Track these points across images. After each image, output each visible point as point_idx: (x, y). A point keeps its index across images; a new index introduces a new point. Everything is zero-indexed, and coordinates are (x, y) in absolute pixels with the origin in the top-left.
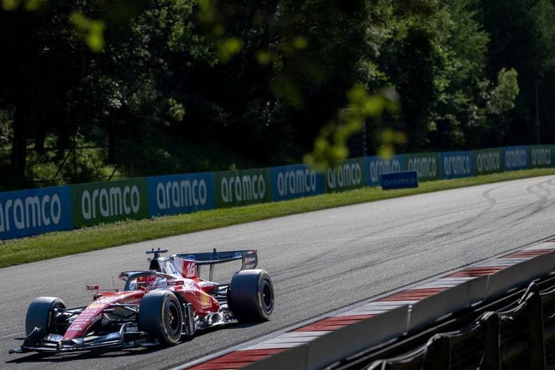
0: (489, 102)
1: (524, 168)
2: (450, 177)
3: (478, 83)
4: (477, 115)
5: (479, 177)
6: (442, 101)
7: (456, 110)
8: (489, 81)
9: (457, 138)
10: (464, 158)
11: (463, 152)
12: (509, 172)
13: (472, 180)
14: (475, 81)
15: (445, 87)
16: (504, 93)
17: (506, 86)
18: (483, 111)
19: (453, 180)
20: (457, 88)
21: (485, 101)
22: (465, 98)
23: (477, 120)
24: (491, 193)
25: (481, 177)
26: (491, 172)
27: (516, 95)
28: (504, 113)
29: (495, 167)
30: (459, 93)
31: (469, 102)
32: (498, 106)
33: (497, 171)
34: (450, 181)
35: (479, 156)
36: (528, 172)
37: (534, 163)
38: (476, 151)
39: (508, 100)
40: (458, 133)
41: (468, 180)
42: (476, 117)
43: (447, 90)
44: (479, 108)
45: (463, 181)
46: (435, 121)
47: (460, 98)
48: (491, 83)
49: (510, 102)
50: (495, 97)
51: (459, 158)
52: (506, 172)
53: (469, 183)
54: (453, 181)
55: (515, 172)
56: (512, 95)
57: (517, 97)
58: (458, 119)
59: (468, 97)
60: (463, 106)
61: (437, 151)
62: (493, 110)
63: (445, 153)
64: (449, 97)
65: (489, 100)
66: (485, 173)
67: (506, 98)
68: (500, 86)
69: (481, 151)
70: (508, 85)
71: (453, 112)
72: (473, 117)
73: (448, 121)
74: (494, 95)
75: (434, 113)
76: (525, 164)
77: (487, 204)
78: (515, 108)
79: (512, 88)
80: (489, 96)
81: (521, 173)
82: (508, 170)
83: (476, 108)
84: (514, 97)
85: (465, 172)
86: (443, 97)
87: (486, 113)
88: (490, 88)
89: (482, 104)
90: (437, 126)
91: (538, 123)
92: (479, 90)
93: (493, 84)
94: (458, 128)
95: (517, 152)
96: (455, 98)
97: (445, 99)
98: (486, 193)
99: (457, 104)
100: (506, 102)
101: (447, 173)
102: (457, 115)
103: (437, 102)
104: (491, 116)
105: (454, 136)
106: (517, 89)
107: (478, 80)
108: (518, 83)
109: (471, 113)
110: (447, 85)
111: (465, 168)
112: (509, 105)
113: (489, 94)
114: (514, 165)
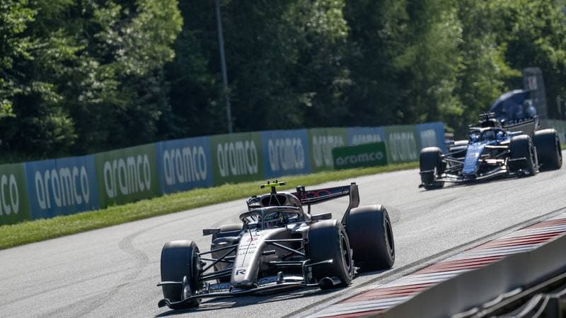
0: (121, 52)
1: (204, 184)
2: (50, 213)
3: (97, 13)
4: (99, 79)
5: (109, 208)
6: (21, 55)
7: (52, 71)
8: (119, 7)
9: (58, 130)
10: (75, 171)
11: (73, 159)
12: (172, 195)
13: (95, 216)
14: (91, 10)
15: (28, 23)
16: (151, 29)
17: (155, 16)
18: (109, 70)
19: (57, 219)
20: (53, 25)
21: (114, 48)
22: (69, 45)
23: (99, 90)
24: (135, 241)
25: (114, 210)
26: (135, 198)
27: (176, 32)
28: (155, 72)
29: (142, 188)
30: (58, 37)
31: (78, 54)
32: (141, 58)
33: (148, 195)
34: (49, 221)
35: (107, 166)
36: (213, 192)
37: (223, 173)
38: (100, 155)
39: (161, 43)
40: (60, 120)
41: (87, 218)
42: (96, 84)
43: (31, 30)
44: (102, 63)
45: (75, 220)
46: (9, 98)
47: (62, 46)
48: (122, 11)
49: (164, 48)
50: (134, 40)
51: (65, 172)
52: (166, 196)
53: (90, 223)
54: (57, 222)
55: (184, 193)
56: (169, 33)
57: (180, 36)
58: (59, 92)
59: (78, 43)
60: (68, 62)
61: (17, 161)
62: (132, 67)
63: (34, 164)
64: (37, 44)
65: (122, 47)
66: (122, 200)
67: (156, 38)
68: (143, 16)
69: (112, 153)
70: (159, 13)
71: (48, 76)
72: (89, 85)
73: (37, 96)
74: (130, 36)
75: (7, 81)
76: (204, 175)
77: (130, 264)
78: (175, 59)
79: (166, 18)
80: (120, 39)
81: (198, 194)
82: (172, 190)
83: (95, 64)
84: (173, 37)
85: (79, 201)
86: (23, 46)
87: (117, 73)
88: (123, 20)
89: (107, 57)
90: (16, 108)
91: (227, 89)
92: (99, 28)
93: (127, 12)
94: (60, 110)
95: (187, 151)
96: (48, 47)
97: (28, 51)
98: (126, 243)
99: (53, 58)
100: (159, 48)
101: (43, 205)
102: (55, 82)
103: (13, 56)
104: (126, 80)
105: (52, 127)
106: (178, 20)
107: (95, 5)
108: (179, 7)
109: (85, 75)
110: (31, 19)
111: (80, 193)
112: (165, 55)
113: (121, 34)
114: (181, 179)
